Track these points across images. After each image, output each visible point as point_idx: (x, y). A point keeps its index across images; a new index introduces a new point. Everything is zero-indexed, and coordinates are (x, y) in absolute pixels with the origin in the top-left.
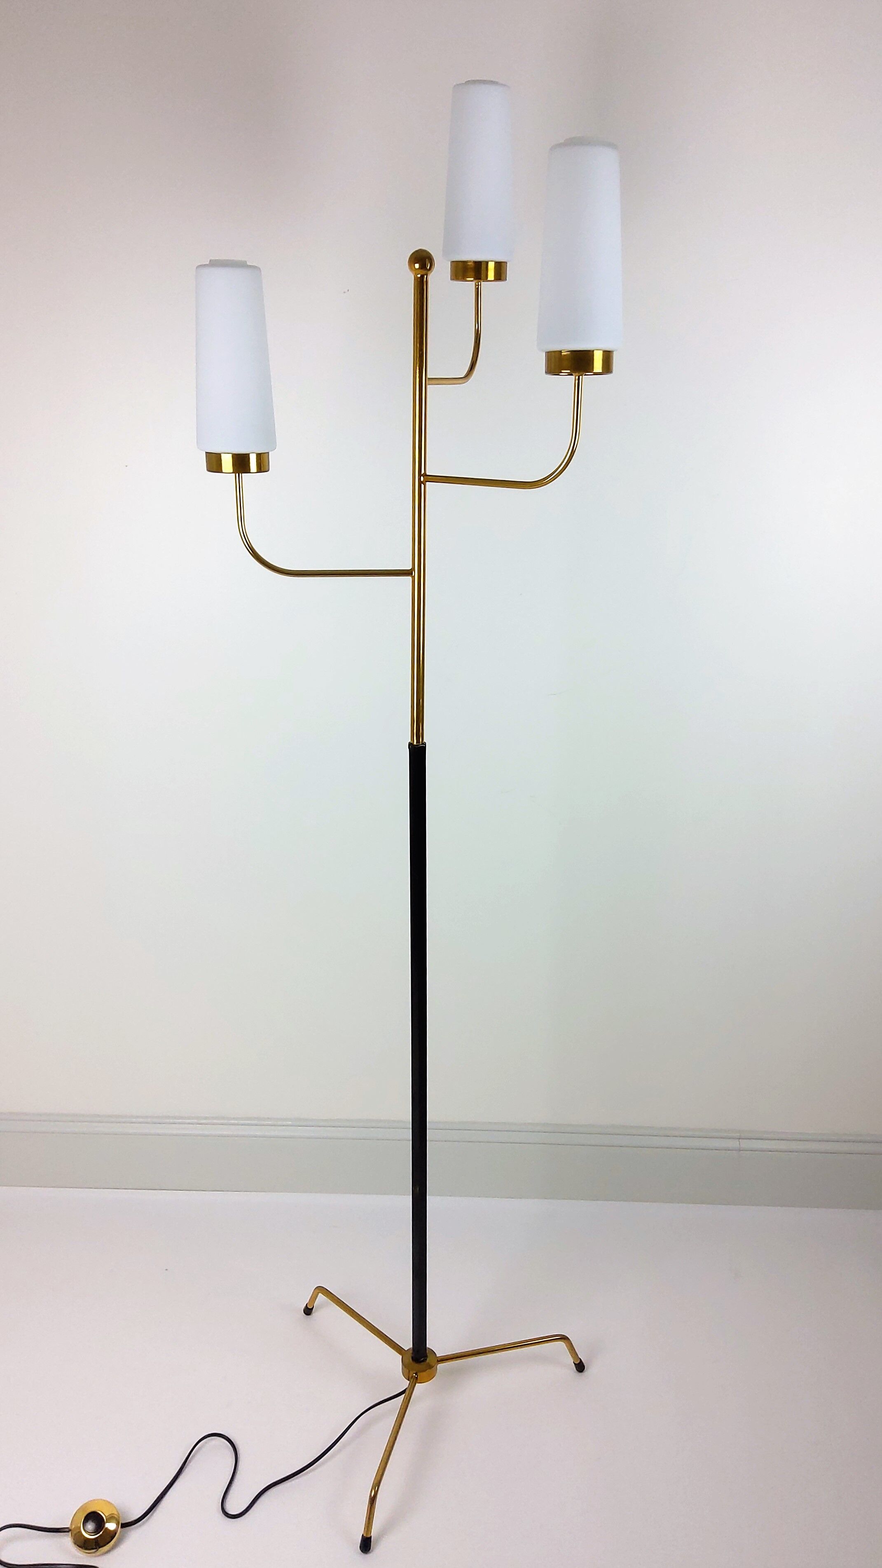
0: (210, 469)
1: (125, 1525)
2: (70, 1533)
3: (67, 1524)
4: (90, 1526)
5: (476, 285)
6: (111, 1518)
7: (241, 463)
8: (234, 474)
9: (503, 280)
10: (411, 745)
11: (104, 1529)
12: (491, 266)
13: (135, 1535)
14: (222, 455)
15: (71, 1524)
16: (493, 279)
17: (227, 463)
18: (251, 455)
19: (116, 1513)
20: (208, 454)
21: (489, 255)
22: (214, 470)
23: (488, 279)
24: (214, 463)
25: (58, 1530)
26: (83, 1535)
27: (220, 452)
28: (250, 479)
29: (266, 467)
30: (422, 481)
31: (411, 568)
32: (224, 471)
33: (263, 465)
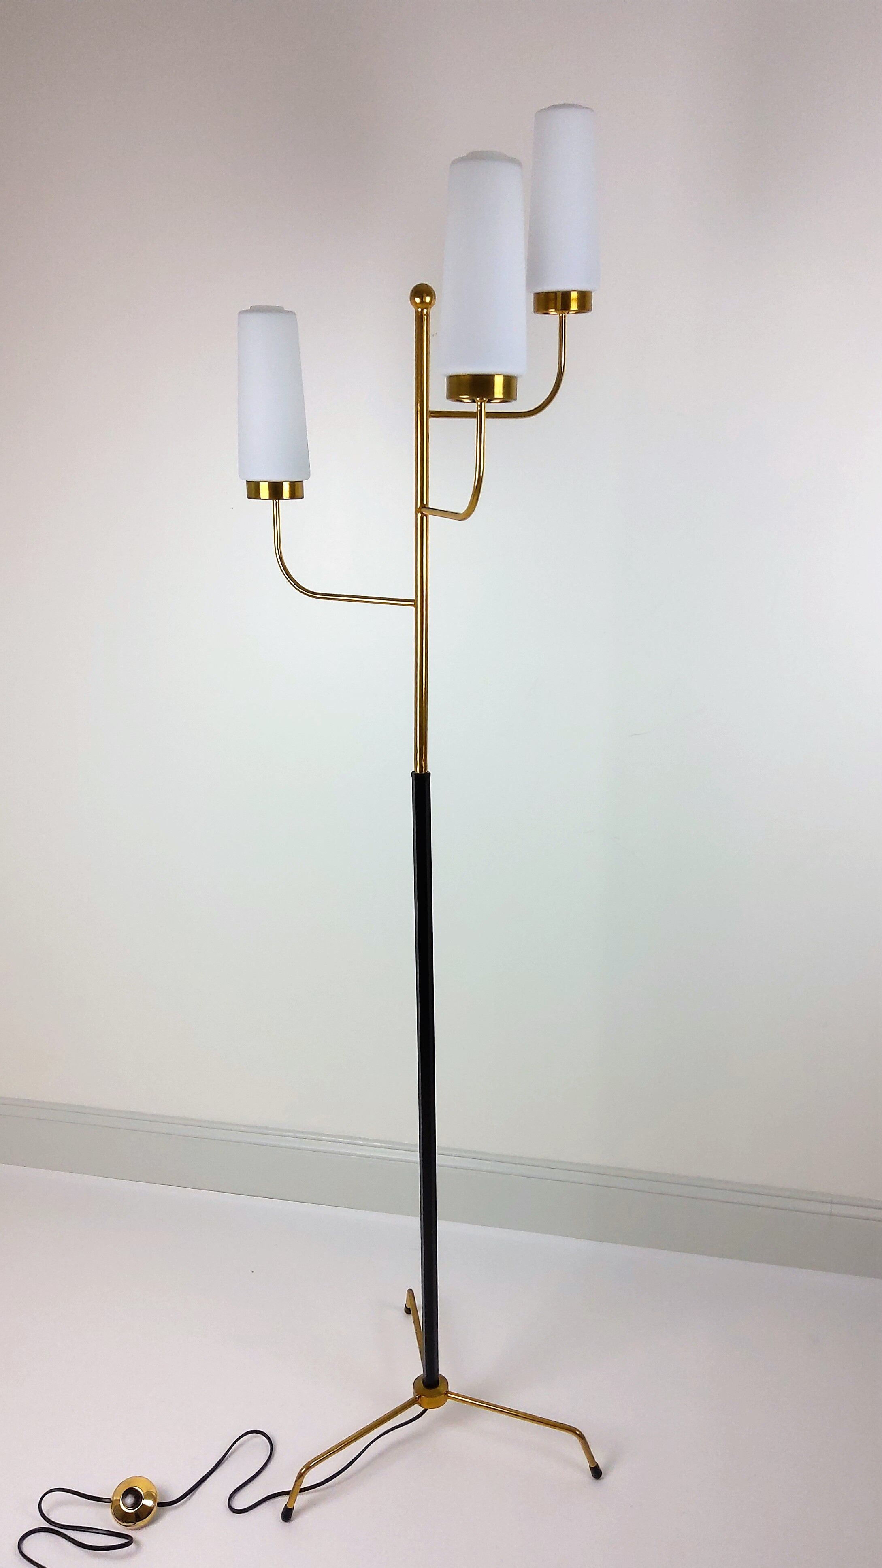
0: (250, 497)
1: (160, 1505)
2: (111, 1503)
3: (109, 1496)
4: (130, 1500)
6: (150, 1495)
7: (276, 491)
8: (271, 501)
9: (588, 312)
10: (414, 774)
11: (141, 1504)
13: (171, 1516)
14: (260, 482)
15: (113, 1496)
17: (265, 490)
18: (284, 483)
19: (154, 1491)
20: (248, 482)
22: (254, 498)
24: (253, 491)
25: (100, 1500)
26: (122, 1509)
27: (257, 480)
28: (285, 505)
29: (298, 494)
30: (422, 513)
31: (414, 599)
32: (261, 498)
33: (296, 492)
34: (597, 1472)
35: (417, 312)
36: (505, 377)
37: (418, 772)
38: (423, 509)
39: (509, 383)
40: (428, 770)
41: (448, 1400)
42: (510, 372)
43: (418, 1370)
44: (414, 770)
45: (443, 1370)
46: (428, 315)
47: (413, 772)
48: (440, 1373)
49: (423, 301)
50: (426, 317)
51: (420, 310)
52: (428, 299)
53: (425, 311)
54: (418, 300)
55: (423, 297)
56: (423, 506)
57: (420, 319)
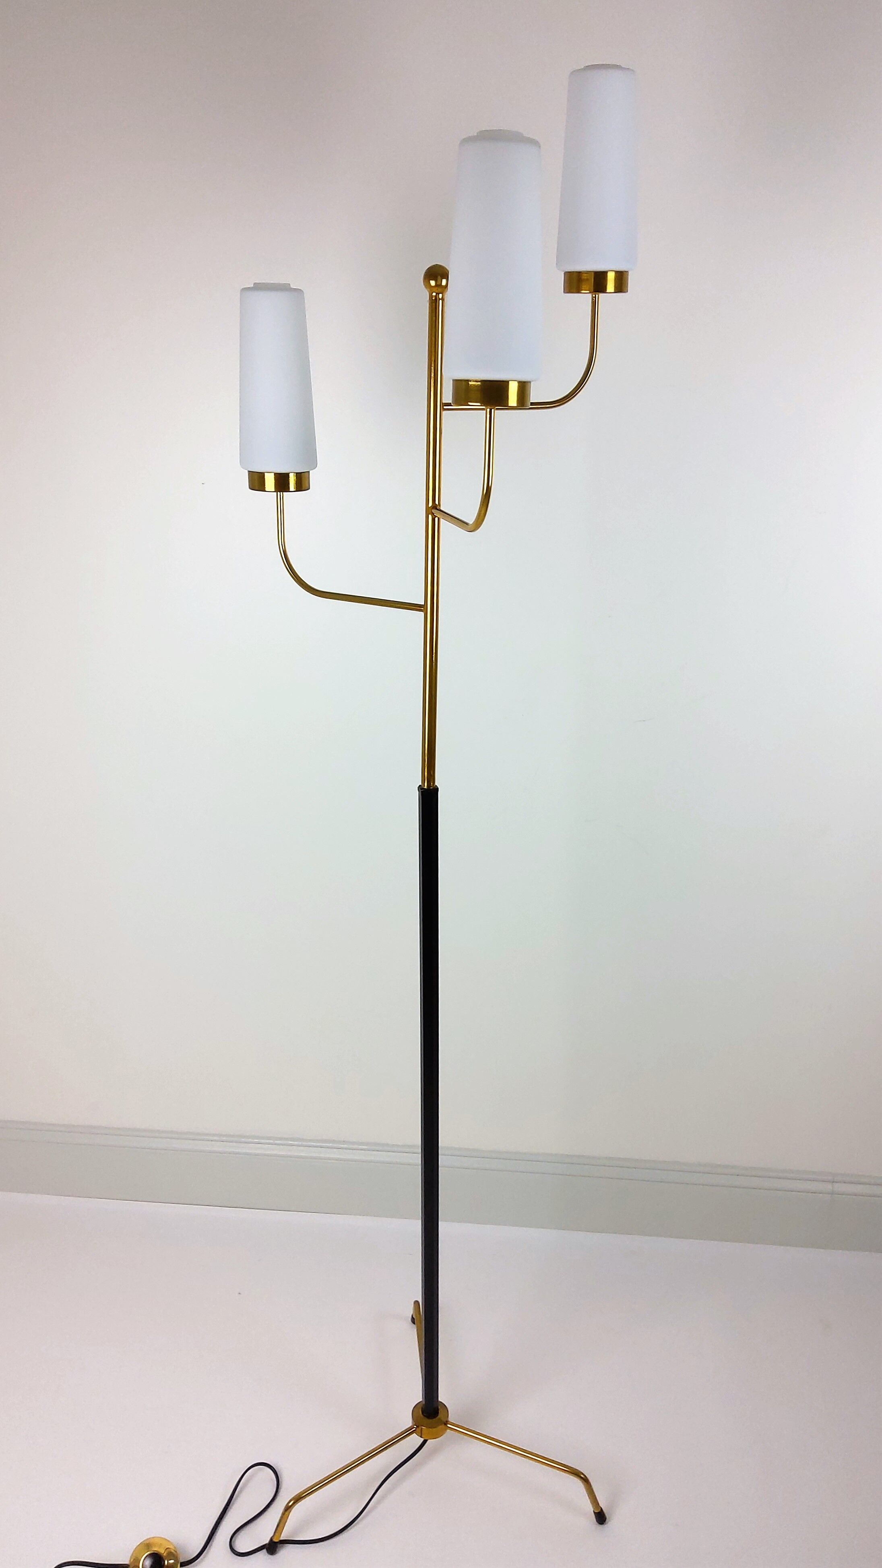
0: (252, 487)
1: (183, 1564)
5: (593, 297)
7: (282, 483)
8: (275, 493)
9: (624, 292)
10: (421, 789)
12: (611, 276)
14: (265, 474)
16: (613, 291)
17: (270, 482)
18: (291, 474)
20: (251, 474)
21: (609, 265)
22: (257, 489)
23: (607, 291)
24: (257, 482)
27: (263, 472)
28: (291, 498)
29: (304, 486)
30: (433, 514)
31: (423, 604)
32: (266, 490)
33: (302, 483)
34: (601, 1517)
35: (431, 296)
36: (519, 382)
37: (426, 787)
38: (434, 510)
39: (523, 387)
40: (436, 784)
41: (448, 1431)
42: (523, 378)
43: (417, 1396)
44: (421, 784)
45: (443, 1396)
46: (443, 299)
47: (420, 786)
48: (440, 1399)
49: (438, 285)
50: (441, 301)
51: (434, 294)
52: (444, 282)
53: (440, 296)
54: (433, 283)
55: (437, 280)
56: (436, 507)
57: (434, 304)
